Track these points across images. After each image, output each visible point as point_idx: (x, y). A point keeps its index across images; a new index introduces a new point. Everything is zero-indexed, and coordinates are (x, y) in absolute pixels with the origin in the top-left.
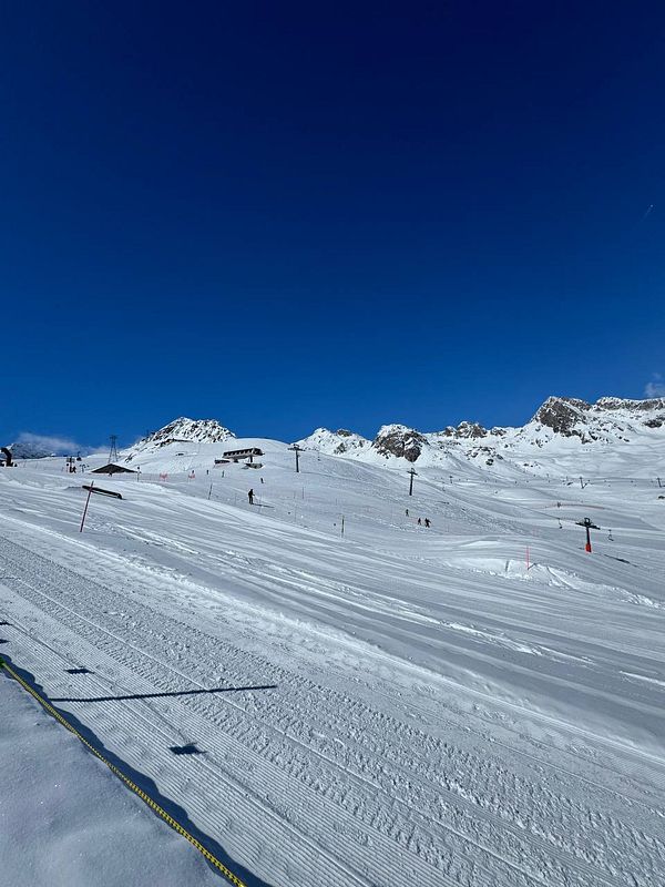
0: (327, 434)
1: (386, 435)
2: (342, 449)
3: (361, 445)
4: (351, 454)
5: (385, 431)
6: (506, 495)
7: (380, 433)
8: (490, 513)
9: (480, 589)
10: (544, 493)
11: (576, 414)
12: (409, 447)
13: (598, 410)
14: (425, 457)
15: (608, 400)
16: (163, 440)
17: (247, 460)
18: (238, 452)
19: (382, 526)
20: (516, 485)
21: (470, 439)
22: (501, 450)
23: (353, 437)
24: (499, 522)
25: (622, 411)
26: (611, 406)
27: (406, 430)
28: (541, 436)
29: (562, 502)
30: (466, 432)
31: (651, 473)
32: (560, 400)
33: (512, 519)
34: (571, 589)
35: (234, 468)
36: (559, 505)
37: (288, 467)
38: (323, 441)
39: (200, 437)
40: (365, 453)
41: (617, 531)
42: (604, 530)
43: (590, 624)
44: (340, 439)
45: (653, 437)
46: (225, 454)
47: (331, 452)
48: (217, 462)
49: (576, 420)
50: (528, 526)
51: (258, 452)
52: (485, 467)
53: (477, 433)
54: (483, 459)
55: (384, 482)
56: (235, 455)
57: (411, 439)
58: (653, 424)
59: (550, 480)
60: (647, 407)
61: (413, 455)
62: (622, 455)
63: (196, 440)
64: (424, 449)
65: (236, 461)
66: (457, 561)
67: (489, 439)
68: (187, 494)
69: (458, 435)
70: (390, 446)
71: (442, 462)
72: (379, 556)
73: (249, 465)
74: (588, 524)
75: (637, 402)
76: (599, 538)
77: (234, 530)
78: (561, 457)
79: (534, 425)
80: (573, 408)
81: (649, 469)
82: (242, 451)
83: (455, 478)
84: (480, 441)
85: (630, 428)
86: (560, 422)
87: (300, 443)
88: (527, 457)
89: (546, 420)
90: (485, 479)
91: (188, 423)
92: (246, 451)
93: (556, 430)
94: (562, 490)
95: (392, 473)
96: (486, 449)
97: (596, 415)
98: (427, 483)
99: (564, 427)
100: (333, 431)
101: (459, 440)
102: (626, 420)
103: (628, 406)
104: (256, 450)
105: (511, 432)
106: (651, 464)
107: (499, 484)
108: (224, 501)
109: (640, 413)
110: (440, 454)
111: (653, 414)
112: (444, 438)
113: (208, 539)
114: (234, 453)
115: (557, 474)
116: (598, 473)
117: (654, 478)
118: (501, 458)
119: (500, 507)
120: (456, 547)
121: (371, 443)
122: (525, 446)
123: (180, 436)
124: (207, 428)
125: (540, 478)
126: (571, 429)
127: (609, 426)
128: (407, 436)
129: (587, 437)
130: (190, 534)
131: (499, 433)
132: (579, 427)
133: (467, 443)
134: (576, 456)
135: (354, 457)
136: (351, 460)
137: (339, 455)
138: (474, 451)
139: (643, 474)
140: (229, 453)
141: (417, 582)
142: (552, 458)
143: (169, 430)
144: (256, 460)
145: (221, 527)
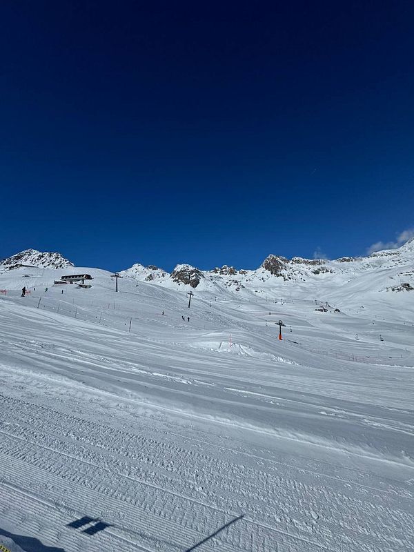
0: (141, 268)
1: (179, 270)
2: (151, 277)
3: (163, 276)
4: (157, 282)
5: (179, 268)
6: (244, 308)
7: (175, 269)
8: (234, 318)
9: (198, 358)
10: (264, 307)
11: (282, 265)
12: (193, 278)
13: (292, 263)
14: (202, 285)
15: (297, 259)
16: (12, 265)
17: (79, 283)
18: (73, 276)
19: (164, 326)
20: (250, 303)
21: (228, 276)
22: (244, 283)
23: (159, 270)
24: (237, 323)
25: (302, 265)
26: (298, 262)
27: (191, 268)
28: (264, 276)
29: (271, 312)
30: (226, 271)
31: (314, 298)
32: (275, 257)
33: (245, 321)
34: (249, 356)
35: (69, 287)
36: (270, 314)
37: (110, 288)
38: (138, 272)
39: (45, 265)
40: (165, 281)
41: (294, 327)
42: (288, 327)
43: (245, 371)
44: (150, 272)
45: (316, 279)
46: (63, 277)
47: (143, 280)
48: (56, 283)
49: (282, 268)
50: (254, 325)
51: (89, 277)
52: (235, 292)
53: (232, 272)
54: (234, 287)
55: (175, 299)
56: (71, 279)
57: (194, 274)
58: (316, 272)
59: (267, 300)
60: (314, 263)
61: (195, 284)
62: (302, 288)
63: (41, 266)
64: (202, 280)
65: (71, 283)
66: (196, 344)
67: (238, 276)
68: (20, 304)
69: (221, 273)
70: (181, 277)
71: (211, 288)
72: (149, 342)
73: (81, 286)
74: (280, 324)
75: (310, 261)
76: (286, 331)
77: (49, 328)
78: (274, 287)
79: (262, 269)
80: (281, 262)
81: (313, 295)
82: (76, 276)
83: (218, 298)
84: (233, 277)
85: (306, 274)
86: (274, 269)
87: (122, 273)
88: (257, 287)
89: (268, 267)
90: (234, 298)
91: (36, 254)
92: (80, 276)
93: (272, 273)
94: (272, 305)
95: (181, 294)
96: (236, 282)
97: (291, 266)
98: (202, 301)
99: (276, 271)
100: (145, 266)
101: (222, 276)
102: (305, 269)
103: (305, 262)
104: (87, 275)
105: (250, 272)
106: (314, 293)
107: (241, 302)
108: (50, 309)
109: (311, 266)
110: (211, 284)
111: (316, 267)
112: (214, 274)
113: (26, 334)
114: (70, 277)
115: (271, 297)
116: (290, 297)
117: (314, 300)
118: (244, 287)
119: (241, 315)
120: (199, 337)
121: (169, 275)
122: (256, 281)
123: (28, 263)
124: (52, 258)
125: (263, 299)
126: (279, 273)
127: (297, 272)
128: (192, 272)
129: (287, 278)
130: (9, 331)
131: (243, 273)
132: (283, 272)
133: (226, 278)
134: (280, 287)
135: (158, 283)
136: (155, 286)
137: (149, 282)
138: (230, 282)
139: (310, 298)
140: (66, 277)
141: (164, 356)
142: (269, 288)
143: (19, 258)
144: (87, 282)
145: (40, 327)
